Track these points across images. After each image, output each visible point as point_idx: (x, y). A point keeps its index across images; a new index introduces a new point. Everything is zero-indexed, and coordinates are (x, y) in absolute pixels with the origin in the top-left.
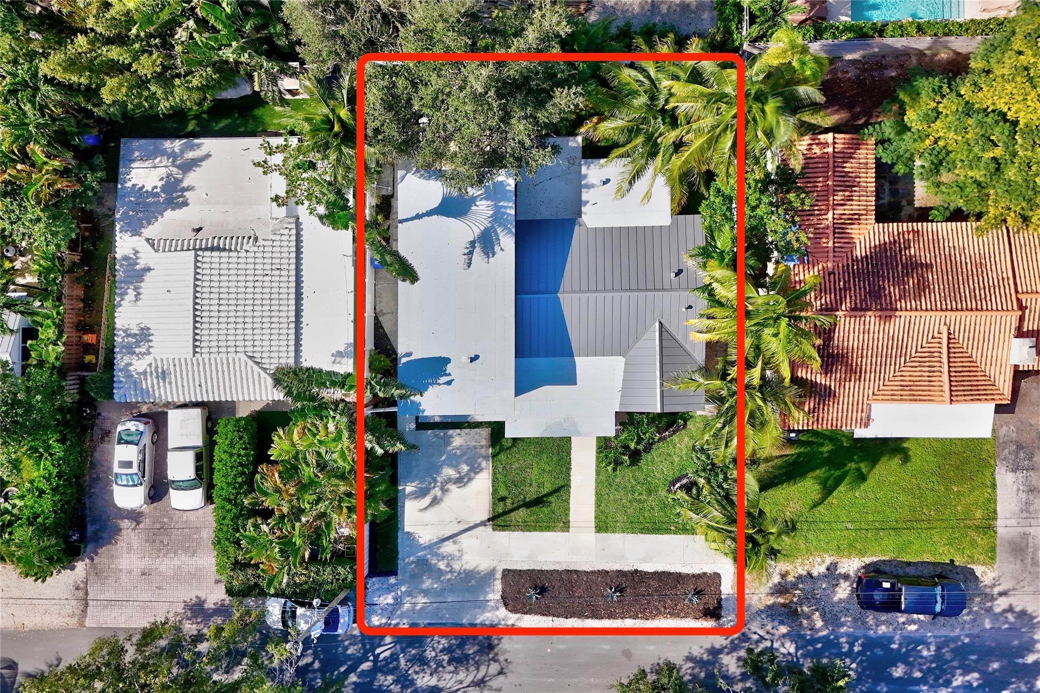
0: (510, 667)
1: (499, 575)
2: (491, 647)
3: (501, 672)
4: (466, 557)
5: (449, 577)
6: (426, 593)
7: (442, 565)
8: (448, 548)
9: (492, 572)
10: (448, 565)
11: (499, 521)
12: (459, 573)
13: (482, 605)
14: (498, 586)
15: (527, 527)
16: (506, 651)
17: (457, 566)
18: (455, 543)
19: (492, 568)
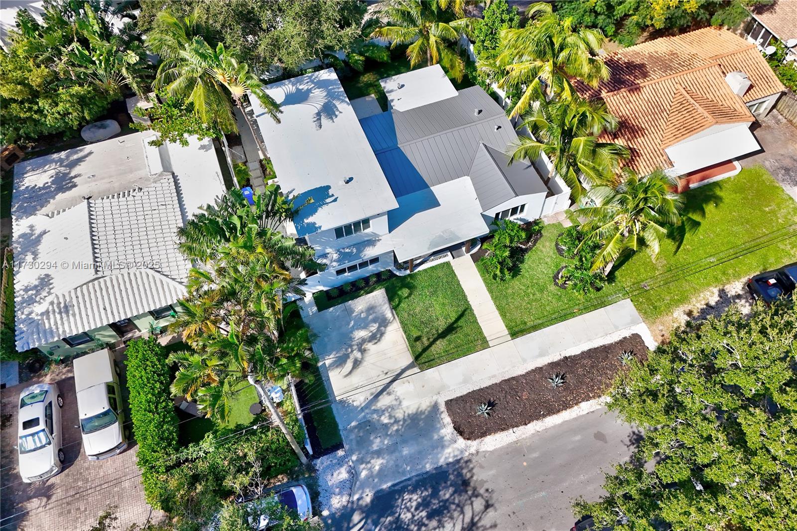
0: (495, 496)
1: (443, 408)
2: (466, 483)
3: (488, 506)
4: (405, 404)
5: (395, 428)
6: (378, 453)
7: (385, 420)
8: (385, 401)
9: (435, 407)
10: (390, 417)
11: (423, 359)
12: (404, 420)
13: (441, 444)
14: (446, 419)
15: (450, 356)
16: (483, 482)
17: (399, 415)
18: (389, 394)
19: (433, 403)
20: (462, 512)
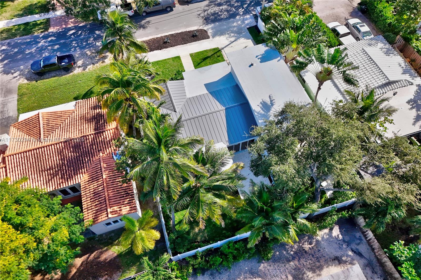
0: (197, 16)
1: (211, 37)
2: (205, 19)
3: (199, 15)
4: (225, 38)
5: (228, 32)
6: (234, 27)
7: (232, 34)
8: (233, 39)
9: (213, 37)
10: (230, 35)
11: (217, 50)
12: (225, 34)
13: (212, 28)
14: (209, 34)
15: (206, 51)
16: (200, 19)
17: (227, 36)
18: (231, 41)
19: (214, 38)
20: (208, 14)
